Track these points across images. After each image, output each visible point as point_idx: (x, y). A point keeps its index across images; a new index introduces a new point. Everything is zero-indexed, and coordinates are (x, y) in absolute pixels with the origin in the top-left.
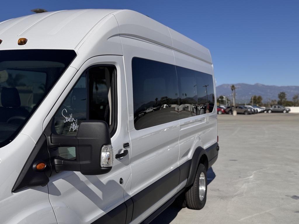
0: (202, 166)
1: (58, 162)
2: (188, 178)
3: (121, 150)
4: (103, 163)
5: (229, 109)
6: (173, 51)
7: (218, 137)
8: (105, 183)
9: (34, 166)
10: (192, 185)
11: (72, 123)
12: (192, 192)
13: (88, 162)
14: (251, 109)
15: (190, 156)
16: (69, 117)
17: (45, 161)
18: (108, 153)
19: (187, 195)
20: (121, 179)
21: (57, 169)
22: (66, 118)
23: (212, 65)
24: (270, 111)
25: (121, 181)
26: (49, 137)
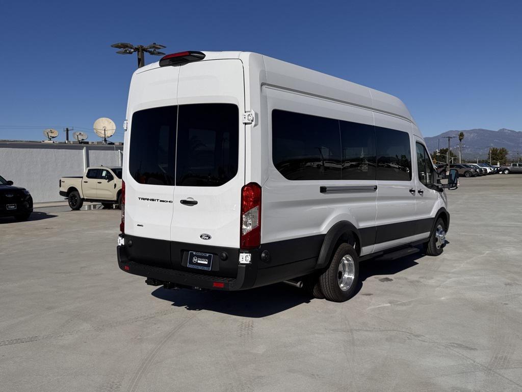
5: (442, 169)
14: (476, 168)
24: (506, 172)
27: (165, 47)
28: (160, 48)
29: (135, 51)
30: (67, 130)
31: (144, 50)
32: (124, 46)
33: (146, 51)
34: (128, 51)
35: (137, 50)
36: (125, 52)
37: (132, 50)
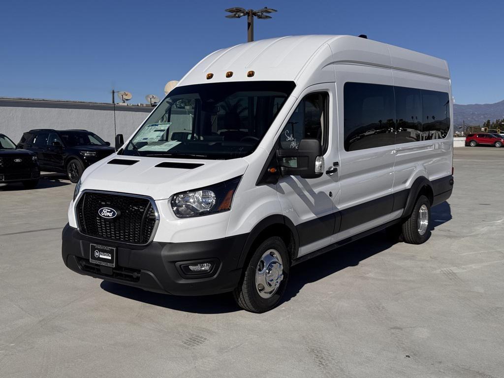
0: (424, 198)
1: (284, 169)
2: (404, 208)
3: (331, 167)
4: (317, 170)
6: (391, 71)
7: (453, 168)
8: (316, 193)
9: (269, 170)
10: (410, 216)
11: (292, 141)
12: (409, 224)
13: (306, 168)
15: (408, 185)
16: (290, 136)
17: (276, 168)
18: (320, 162)
19: (404, 227)
20: (331, 193)
21: (283, 174)
22: (288, 137)
23: (450, 80)
25: (331, 194)
26: (278, 151)
27: (276, 11)
28: (270, 12)
29: (244, 15)
30: (113, 92)
31: (255, 14)
32: (238, 10)
33: (255, 15)
34: (237, 16)
35: (248, 14)
36: (234, 16)
37: (242, 14)
